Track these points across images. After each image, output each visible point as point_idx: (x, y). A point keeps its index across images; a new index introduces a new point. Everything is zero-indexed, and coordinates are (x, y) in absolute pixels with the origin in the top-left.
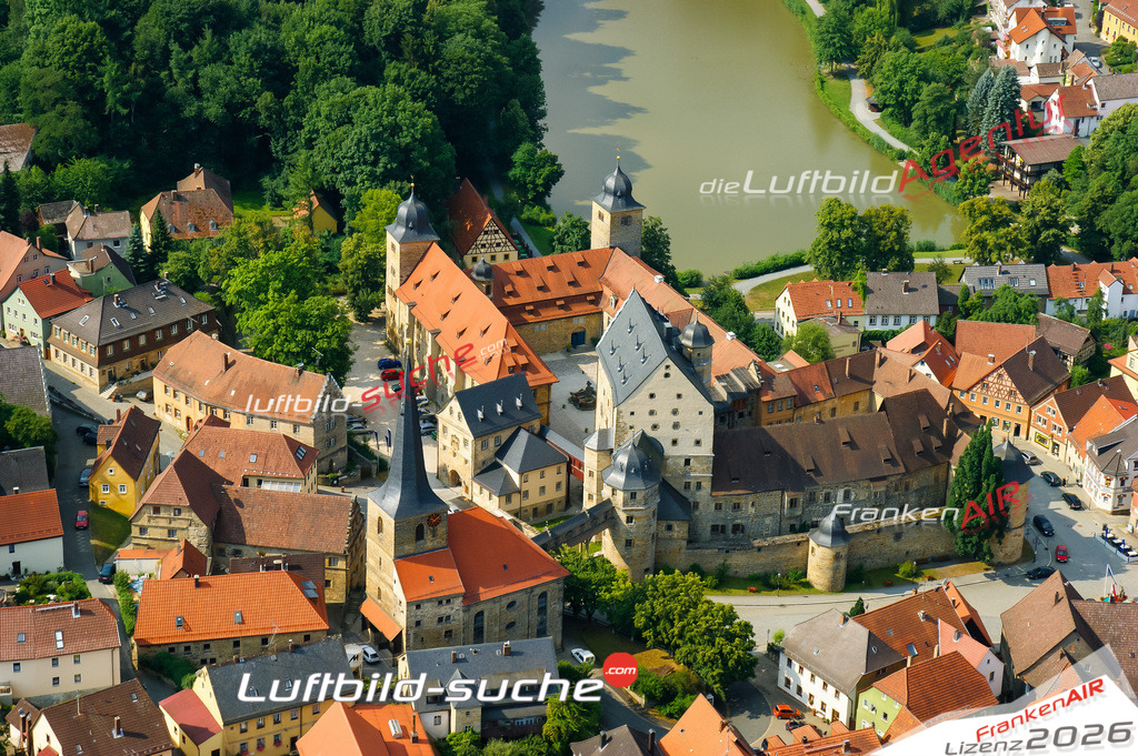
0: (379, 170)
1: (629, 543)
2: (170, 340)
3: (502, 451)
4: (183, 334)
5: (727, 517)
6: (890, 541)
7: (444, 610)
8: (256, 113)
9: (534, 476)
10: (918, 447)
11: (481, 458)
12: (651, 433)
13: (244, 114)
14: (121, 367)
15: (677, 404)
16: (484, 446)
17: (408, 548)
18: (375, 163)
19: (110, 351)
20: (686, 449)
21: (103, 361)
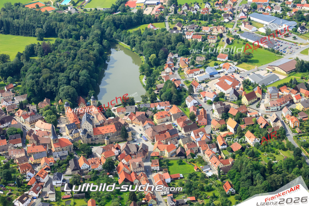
0: (66, 97)
1: (83, 141)
2: (36, 121)
3: (72, 131)
4: (37, 121)
5: (96, 137)
6: (115, 139)
7: (59, 149)
8: (53, 90)
9: (75, 134)
10: (118, 128)
11: (70, 132)
12: (86, 129)
13: (52, 90)
14: (32, 124)
15: (88, 125)
16: (70, 131)
17: (55, 142)
18: (66, 96)
19: (31, 123)
20: (90, 130)
21: (30, 124)
